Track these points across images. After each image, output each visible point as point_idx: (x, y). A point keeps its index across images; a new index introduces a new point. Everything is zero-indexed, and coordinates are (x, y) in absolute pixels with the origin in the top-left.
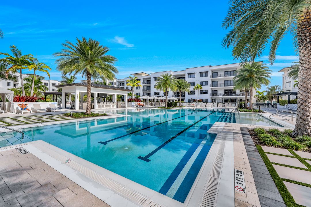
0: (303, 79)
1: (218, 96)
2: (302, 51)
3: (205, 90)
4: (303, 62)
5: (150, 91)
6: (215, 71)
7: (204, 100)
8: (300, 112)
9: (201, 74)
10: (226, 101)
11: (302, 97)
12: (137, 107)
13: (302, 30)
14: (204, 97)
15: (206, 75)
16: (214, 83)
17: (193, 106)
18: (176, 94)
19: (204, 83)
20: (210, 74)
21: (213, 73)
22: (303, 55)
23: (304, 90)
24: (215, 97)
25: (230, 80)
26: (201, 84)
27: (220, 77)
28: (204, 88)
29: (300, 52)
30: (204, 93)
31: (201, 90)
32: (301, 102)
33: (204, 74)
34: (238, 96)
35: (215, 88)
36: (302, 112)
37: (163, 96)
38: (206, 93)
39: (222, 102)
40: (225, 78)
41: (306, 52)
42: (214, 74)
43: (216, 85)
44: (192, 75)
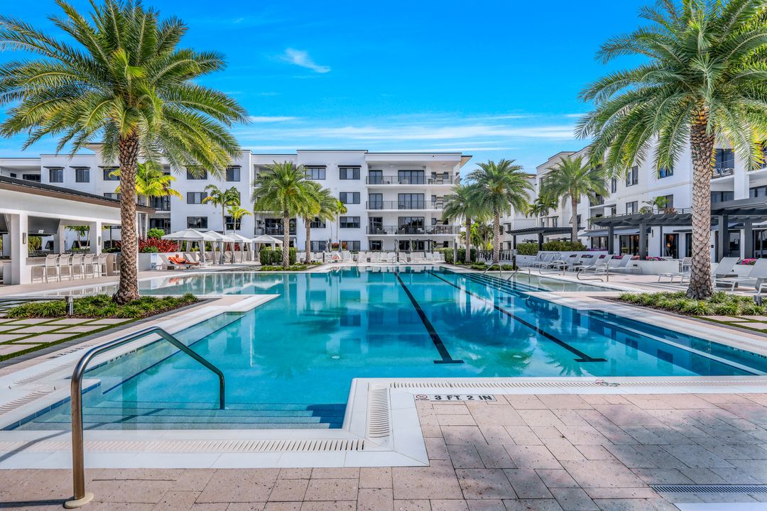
0: (702, 211)
1: (386, 233)
2: (700, 168)
3: (354, 218)
4: (701, 185)
5: (170, 214)
6: (375, 166)
7: (351, 245)
8: (698, 262)
9: (343, 170)
10: (404, 246)
11: (701, 239)
12: (170, 268)
13: (701, 136)
14: (350, 235)
15: (356, 176)
16: (373, 198)
17: (336, 261)
18: (263, 226)
19: (350, 198)
20: (364, 172)
21: (370, 171)
22: (702, 174)
23: (703, 227)
24: (377, 237)
25: (411, 194)
26: (343, 197)
27: (389, 183)
28: (352, 210)
29: (697, 170)
30: (350, 225)
31: (343, 215)
32: (701, 246)
33: (350, 173)
34: (429, 233)
35: (377, 212)
36: (702, 262)
37: (221, 233)
38: (355, 224)
39: (396, 248)
40: (401, 189)
41: (705, 171)
42: (373, 174)
43: (379, 205)
44: (315, 171)
